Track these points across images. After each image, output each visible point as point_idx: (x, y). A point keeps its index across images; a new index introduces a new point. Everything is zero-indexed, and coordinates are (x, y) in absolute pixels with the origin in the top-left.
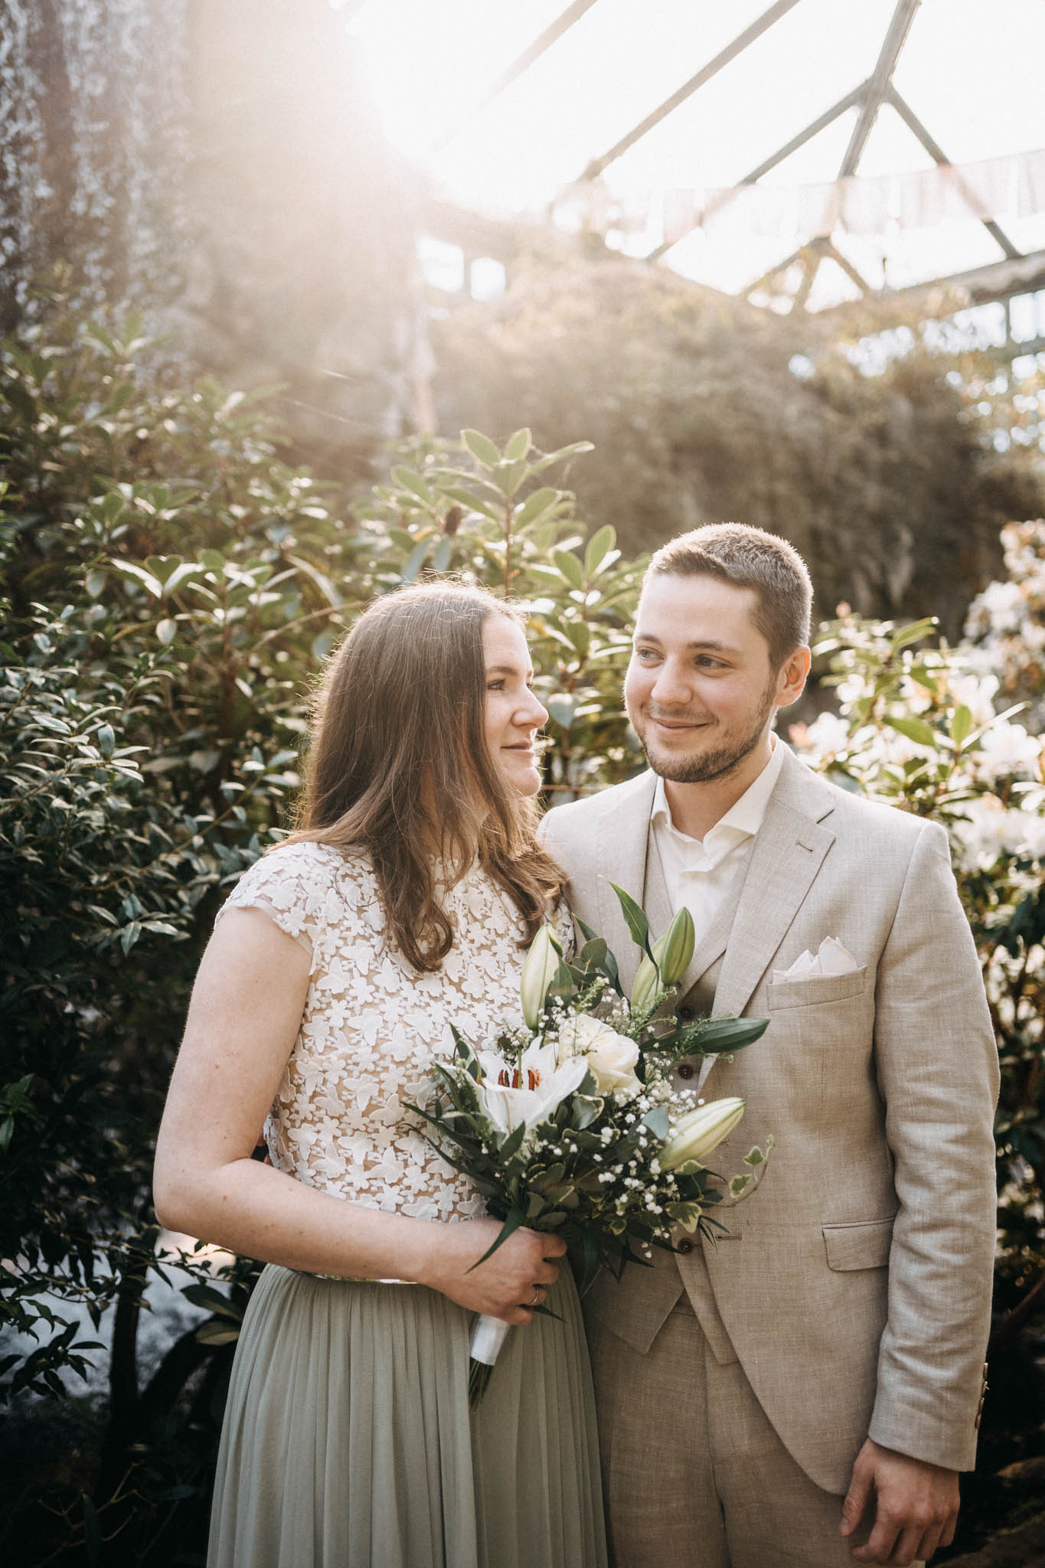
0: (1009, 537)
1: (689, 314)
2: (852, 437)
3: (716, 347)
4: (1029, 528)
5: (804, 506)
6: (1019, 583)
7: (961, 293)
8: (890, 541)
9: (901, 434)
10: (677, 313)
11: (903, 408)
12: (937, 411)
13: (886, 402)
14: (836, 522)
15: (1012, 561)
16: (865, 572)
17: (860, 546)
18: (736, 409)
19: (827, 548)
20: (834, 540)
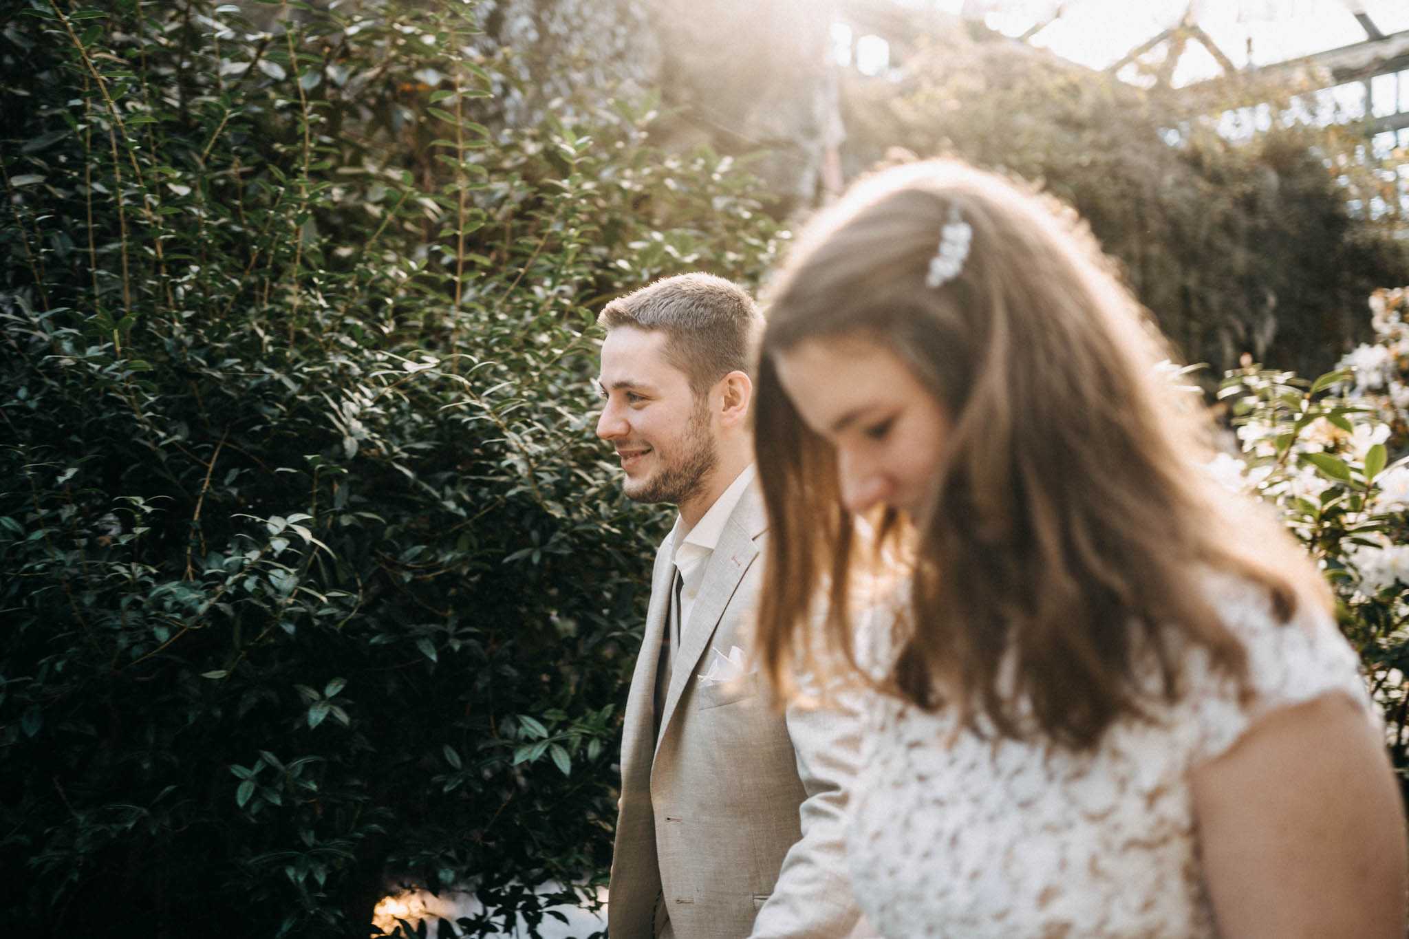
0: (1376, 302)
1: (1073, 90)
2: (1223, 205)
3: (1098, 121)
4: (1396, 294)
5: (1176, 268)
6: (1386, 344)
7: (1324, 73)
8: (1257, 303)
9: (1269, 202)
10: (1063, 90)
11: (1272, 179)
12: (1306, 183)
13: (1256, 173)
14: (1203, 282)
15: (1377, 323)
16: (1231, 329)
17: (1227, 306)
18: (1115, 177)
19: (1195, 306)
20: (1203, 300)
